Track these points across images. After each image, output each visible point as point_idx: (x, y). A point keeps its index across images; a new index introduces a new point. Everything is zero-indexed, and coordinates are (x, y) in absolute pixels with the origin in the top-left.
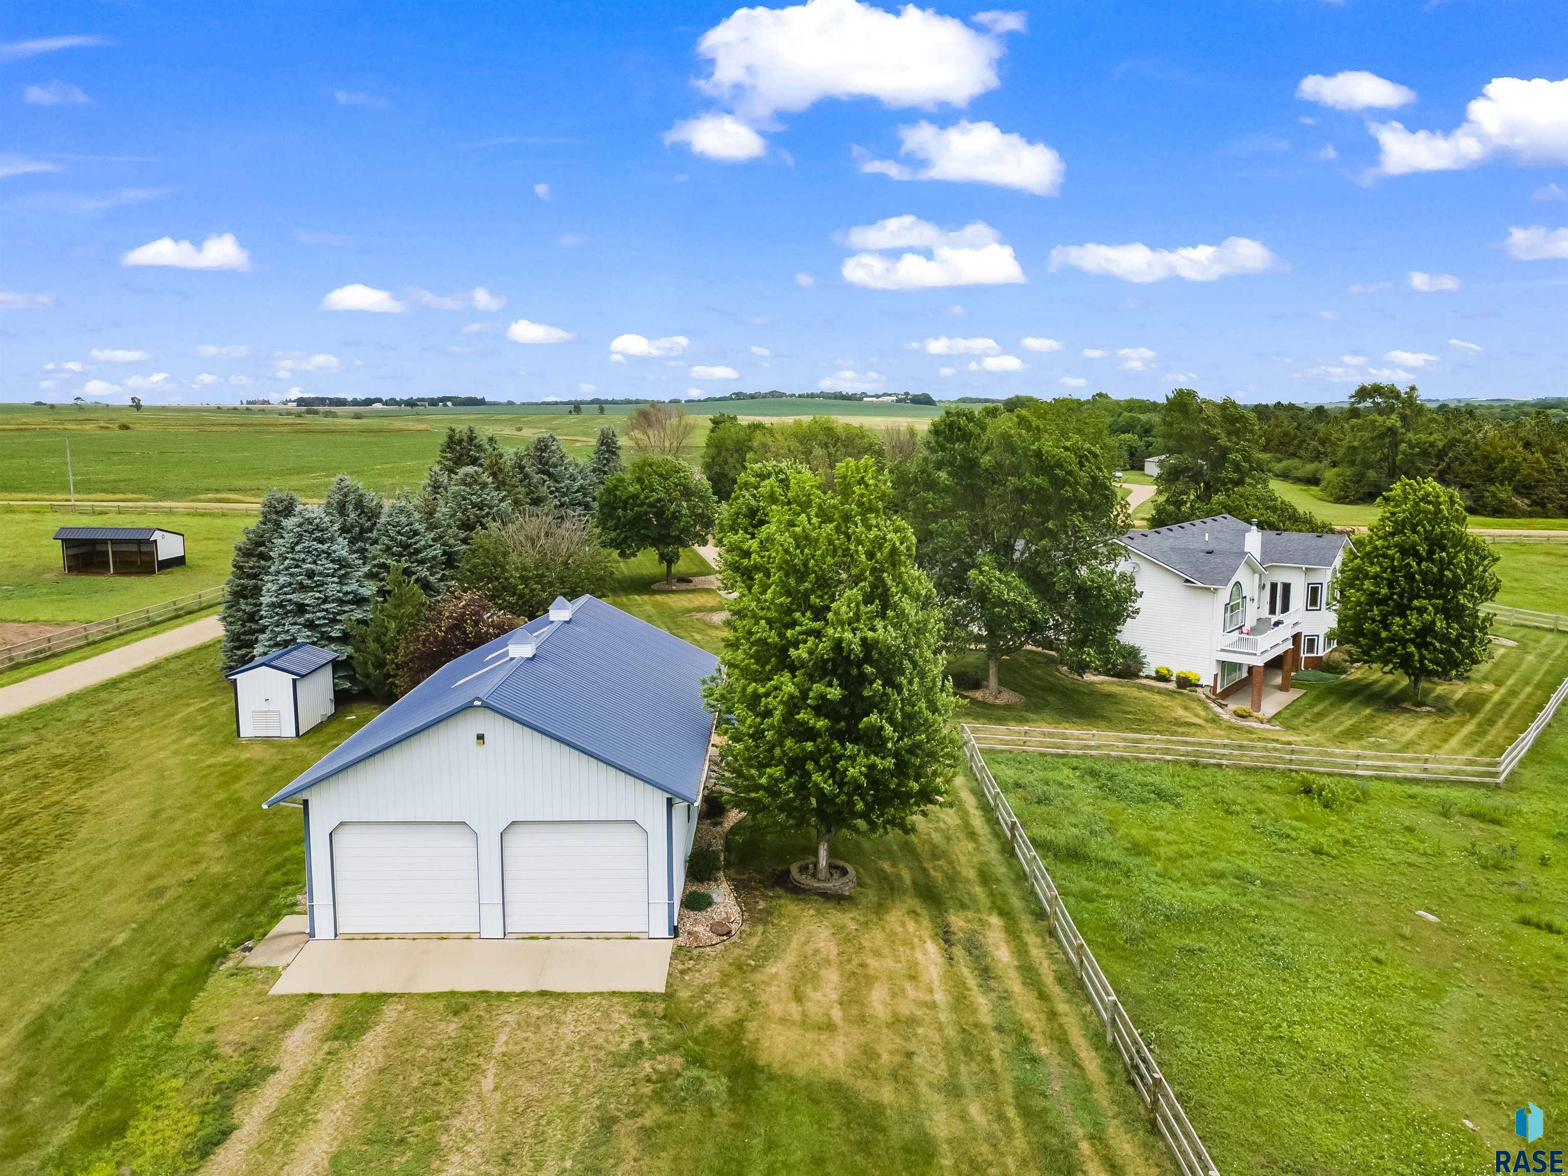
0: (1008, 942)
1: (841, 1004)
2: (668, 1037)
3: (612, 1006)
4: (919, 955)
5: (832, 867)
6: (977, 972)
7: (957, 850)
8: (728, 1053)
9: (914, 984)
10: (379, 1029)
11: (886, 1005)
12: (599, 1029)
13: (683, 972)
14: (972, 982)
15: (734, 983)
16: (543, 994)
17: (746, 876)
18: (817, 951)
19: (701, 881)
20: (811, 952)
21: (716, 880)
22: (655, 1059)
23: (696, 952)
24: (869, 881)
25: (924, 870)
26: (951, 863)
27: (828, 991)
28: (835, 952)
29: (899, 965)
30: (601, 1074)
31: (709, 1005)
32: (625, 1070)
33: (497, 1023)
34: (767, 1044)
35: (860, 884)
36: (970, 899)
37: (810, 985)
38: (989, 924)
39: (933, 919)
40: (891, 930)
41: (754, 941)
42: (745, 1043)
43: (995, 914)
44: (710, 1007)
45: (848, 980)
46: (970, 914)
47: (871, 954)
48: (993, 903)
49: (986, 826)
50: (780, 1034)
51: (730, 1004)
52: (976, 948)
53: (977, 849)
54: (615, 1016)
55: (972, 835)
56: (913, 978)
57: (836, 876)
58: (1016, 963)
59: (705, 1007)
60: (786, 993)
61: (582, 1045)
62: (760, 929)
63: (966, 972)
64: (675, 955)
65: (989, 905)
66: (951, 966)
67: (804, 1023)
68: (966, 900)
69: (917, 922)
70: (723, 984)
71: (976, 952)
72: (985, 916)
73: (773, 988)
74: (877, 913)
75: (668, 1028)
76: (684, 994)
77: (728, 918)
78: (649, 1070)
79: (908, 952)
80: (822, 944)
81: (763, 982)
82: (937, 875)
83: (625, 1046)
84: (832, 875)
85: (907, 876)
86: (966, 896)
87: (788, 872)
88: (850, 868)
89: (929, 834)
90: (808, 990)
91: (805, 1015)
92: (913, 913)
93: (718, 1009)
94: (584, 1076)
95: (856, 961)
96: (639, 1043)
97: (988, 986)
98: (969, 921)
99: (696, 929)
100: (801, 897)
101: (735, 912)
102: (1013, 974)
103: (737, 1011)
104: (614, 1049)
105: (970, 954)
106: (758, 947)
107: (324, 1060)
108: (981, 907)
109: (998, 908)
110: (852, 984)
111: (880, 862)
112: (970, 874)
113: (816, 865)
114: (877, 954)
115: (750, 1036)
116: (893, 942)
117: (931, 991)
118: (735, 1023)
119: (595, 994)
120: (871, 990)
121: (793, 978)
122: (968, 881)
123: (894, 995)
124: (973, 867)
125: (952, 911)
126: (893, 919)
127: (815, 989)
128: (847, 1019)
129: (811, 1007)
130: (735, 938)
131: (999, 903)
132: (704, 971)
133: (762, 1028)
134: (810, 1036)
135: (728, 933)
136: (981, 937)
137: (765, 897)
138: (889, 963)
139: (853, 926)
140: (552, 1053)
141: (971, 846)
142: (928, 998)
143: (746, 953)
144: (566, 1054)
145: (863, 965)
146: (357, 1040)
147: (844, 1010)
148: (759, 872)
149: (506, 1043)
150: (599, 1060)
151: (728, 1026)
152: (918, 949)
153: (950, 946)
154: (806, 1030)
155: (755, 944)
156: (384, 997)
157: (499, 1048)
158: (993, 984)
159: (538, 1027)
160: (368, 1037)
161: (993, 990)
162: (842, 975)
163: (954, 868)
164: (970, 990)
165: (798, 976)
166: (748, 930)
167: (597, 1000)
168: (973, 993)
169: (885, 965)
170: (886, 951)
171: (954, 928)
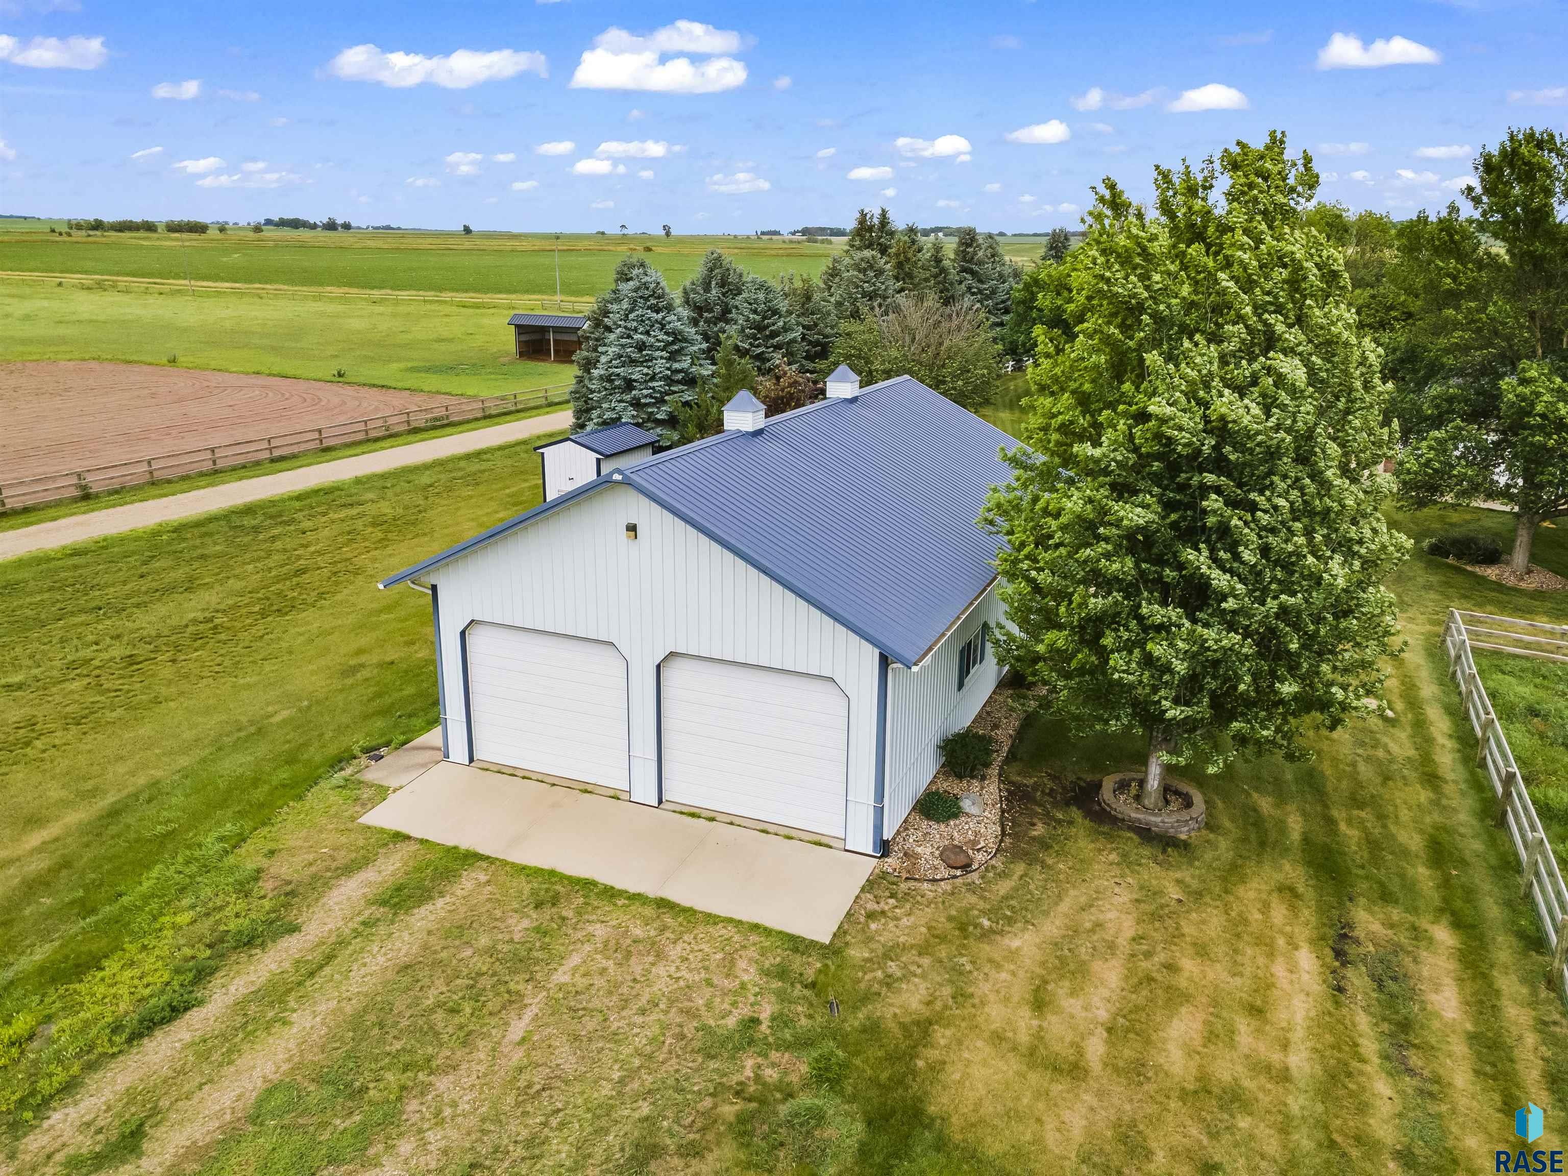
0: (1460, 980)
1: (1109, 1030)
2: (804, 1021)
3: (744, 947)
4: (1279, 969)
5: (1167, 790)
6: (1385, 1027)
7: (1399, 796)
8: (884, 1076)
9: (1255, 1023)
10: (440, 903)
11: (1190, 1052)
12: (709, 983)
13: (871, 916)
14: (1370, 1047)
15: (943, 952)
16: (663, 904)
17: (1031, 781)
18: (1098, 925)
19: (960, 777)
20: (1088, 925)
21: (983, 778)
22: (766, 1056)
23: (904, 886)
24: (1227, 824)
25: (1330, 822)
26: (1381, 817)
27: (1096, 1001)
28: (1130, 933)
29: (1238, 981)
30: (674, 1061)
31: (889, 982)
32: (713, 1065)
33: (580, 935)
34: (957, 1076)
35: (1211, 826)
36: (1403, 886)
37: (1067, 984)
38: (1431, 940)
39: (1322, 909)
40: (1240, 914)
41: (1004, 887)
42: (920, 1063)
43: (1445, 920)
44: (888, 985)
45: (1135, 989)
46: (1396, 914)
47: (1190, 950)
48: (1445, 900)
49: (1460, 768)
50: (985, 1063)
51: (923, 986)
52: (1395, 979)
53: (1436, 803)
54: (742, 964)
55: (1432, 779)
56: (1257, 1011)
57: (1173, 807)
58: (1469, 1027)
59: (881, 983)
60: (1020, 990)
61: (671, 1002)
62: (1020, 868)
63: (1363, 1021)
64: (871, 885)
65: (1437, 902)
66: (1337, 1004)
67: (1032, 1051)
68: (1395, 886)
69: (1293, 908)
70: (924, 950)
71: (1392, 986)
72: (1424, 923)
73: (1004, 975)
74: (1224, 879)
75: (811, 1005)
76: (857, 953)
77: (974, 843)
78: (749, 1073)
79: (1261, 961)
80: (1111, 915)
81: (990, 961)
82: (1350, 834)
83: (731, 1022)
84: (1167, 802)
85: (1295, 826)
86: (1396, 880)
87: (1099, 786)
88: (1198, 798)
89: (1354, 765)
90: (1060, 990)
91: (1039, 1036)
92: (1288, 891)
93: (899, 990)
94: (650, 1057)
95: (1161, 957)
96: (755, 1021)
97: (1403, 1060)
98: (1392, 926)
99: (919, 850)
100: (1105, 829)
101: (990, 832)
102: (1459, 1047)
103: (928, 1003)
104: (712, 1023)
105: (1381, 987)
106: (1006, 898)
107: (355, 930)
108: (1421, 904)
109: (1453, 913)
110: (1139, 999)
111: (1255, 795)
112: (1414, 841)
113: (1142, 783)
114: (1202, 951)
115: (933, 1054)
116: (1238, 936)
117: (1285, 1046)
118: (918, 1023)
119: (730, 920)
120: (1170, 1017)
121: (1043, 964)
122: (1404, 853)
123: (1211, 1037)
124: (1421, 832)
125: (1362, 901)
126: (1252, 895)
127: (1073, 993)
128: (1110, 1064)
129: (1054, 1025)
130: (975, 877)
131: (1458, 904)
132: (905, 921)
133: (960, 1043)
134: (1034, 1077)
135: (966, 867)
136: (1408, 960)
137: (1048, 818)
138: (1218, 973)
139: (1174, 893)
140: (625, 1003)
141: (1424, 796)
142: (1276, 1057)
143: (982, 905)
144: (643, 1012)
145: (1171, 967)
146: (406, 913)
147: (1110, 1043)
148: (1054, 778)
149: (575, 970)
150: (682, 1036)
151: (903, 1026)
152: (1280, 960)
153: (1344, 964)
154: (1032, 1066)
155: (1002, 892)
156: (471, 858)
157: (561, 976)
158: (1415, 1060)
159: (628, 955)
160: (423, 911)
161: (1411, 1072)
162: (1126, 978)
163: (1384, 826)
164: (1363, 1061)
165: (1053, 962)
166: (1000, 866)
167: (730, 931)
168: (1368, 1068)
169: (1211, 975)
170: (1220, 950)
171: (1359, 933)
